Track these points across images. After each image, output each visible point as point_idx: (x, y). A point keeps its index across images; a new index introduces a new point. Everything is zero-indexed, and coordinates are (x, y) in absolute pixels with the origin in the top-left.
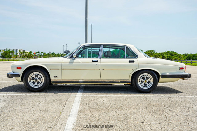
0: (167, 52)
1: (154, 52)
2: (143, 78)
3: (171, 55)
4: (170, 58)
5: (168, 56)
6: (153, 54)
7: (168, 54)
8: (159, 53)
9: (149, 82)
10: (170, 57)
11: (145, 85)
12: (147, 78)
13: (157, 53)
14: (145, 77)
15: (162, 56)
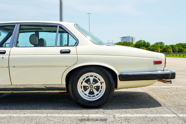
0: (179, 44)
1: (164, 45)
2: (88, 81)
3: (183, 47)
4: (182, 51)
5: (179, 49)
6: (163, 46)
7: (180, 46)
8: (170, 46)
9: (98, 88)
10: (181, 49)
11: (91, 93)
12: (95, 81)
13: (166, 46)
14: (91, 79)
15: (173, 48)
